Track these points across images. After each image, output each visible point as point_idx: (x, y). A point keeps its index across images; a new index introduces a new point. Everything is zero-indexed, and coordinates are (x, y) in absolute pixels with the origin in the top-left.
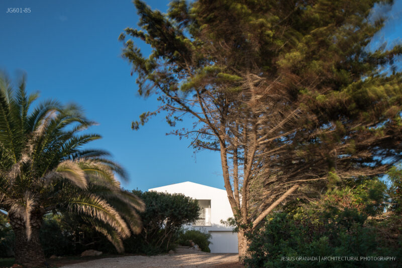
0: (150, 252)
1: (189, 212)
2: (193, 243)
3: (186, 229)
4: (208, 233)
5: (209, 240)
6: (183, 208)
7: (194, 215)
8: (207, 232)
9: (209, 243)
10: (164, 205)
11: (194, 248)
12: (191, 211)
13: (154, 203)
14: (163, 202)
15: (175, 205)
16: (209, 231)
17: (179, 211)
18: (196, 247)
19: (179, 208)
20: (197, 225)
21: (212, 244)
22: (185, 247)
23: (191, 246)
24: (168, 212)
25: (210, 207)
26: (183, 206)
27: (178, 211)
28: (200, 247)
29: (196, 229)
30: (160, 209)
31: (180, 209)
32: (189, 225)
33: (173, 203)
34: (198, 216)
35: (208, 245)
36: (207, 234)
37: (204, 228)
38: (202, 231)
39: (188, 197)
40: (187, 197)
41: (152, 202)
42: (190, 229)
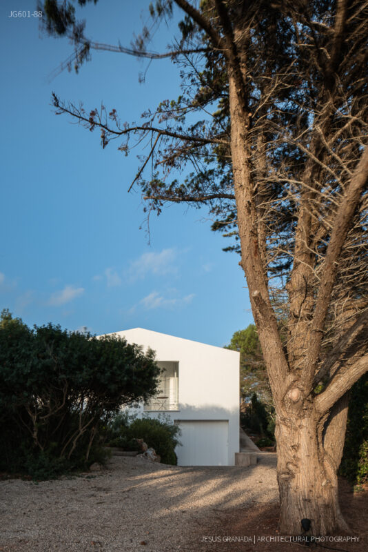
0: (42, 470)
1: (134, 378)
2: (145, 445)
3: (132, 417)
4: (173, 424)
5: (175, 438)
6: (121, 367)
7: (145, 383)
8: (171, 423)
9: (175, 443)
10: (76, 356)
11: (146, 454)
12: (139, 374)
13: (50, 352)
14: (73, 350)
15: (102, 359)
16: (175, 421)
17: (112, 373)
18: (151, 452)
19: (111, 366)
20: (153, 408)
21: (182, 445)
22: (128, 453)
23: (140, 450)
24: (85, 373)
25: (178, 376)
26: (120, 362)
27: (108, 374)
28: (157, 453)
29: (153, 416)
30: (62, 367)
31: (115, 368)
32: (136, 406)
33: (99, 356)
34: (156, 386)
35: (174, 447)
36: (172, 427)
37: (166, 414)
38: (162, 421)
39: (134, 345)
40: (131, 344)
41: (45, 350)
42: (140, 417)
